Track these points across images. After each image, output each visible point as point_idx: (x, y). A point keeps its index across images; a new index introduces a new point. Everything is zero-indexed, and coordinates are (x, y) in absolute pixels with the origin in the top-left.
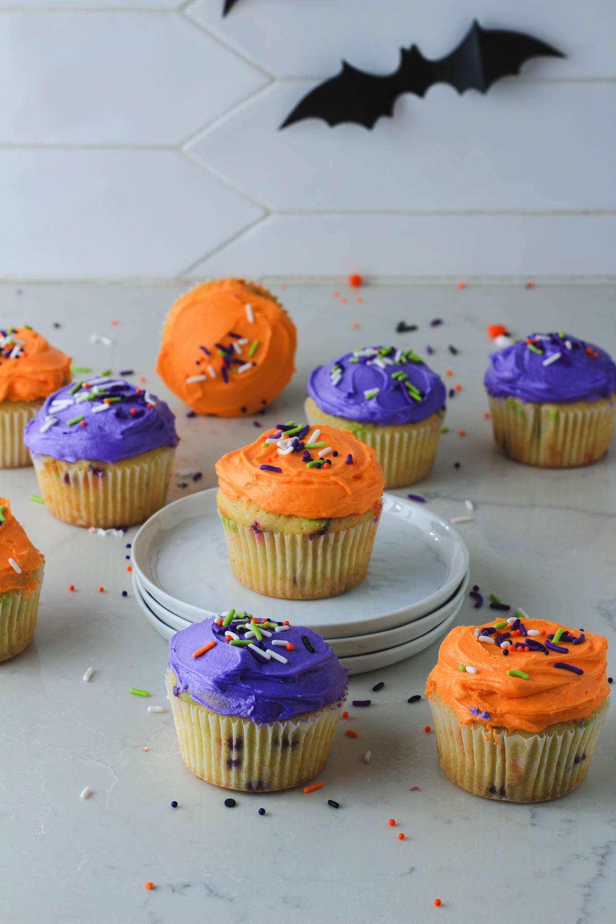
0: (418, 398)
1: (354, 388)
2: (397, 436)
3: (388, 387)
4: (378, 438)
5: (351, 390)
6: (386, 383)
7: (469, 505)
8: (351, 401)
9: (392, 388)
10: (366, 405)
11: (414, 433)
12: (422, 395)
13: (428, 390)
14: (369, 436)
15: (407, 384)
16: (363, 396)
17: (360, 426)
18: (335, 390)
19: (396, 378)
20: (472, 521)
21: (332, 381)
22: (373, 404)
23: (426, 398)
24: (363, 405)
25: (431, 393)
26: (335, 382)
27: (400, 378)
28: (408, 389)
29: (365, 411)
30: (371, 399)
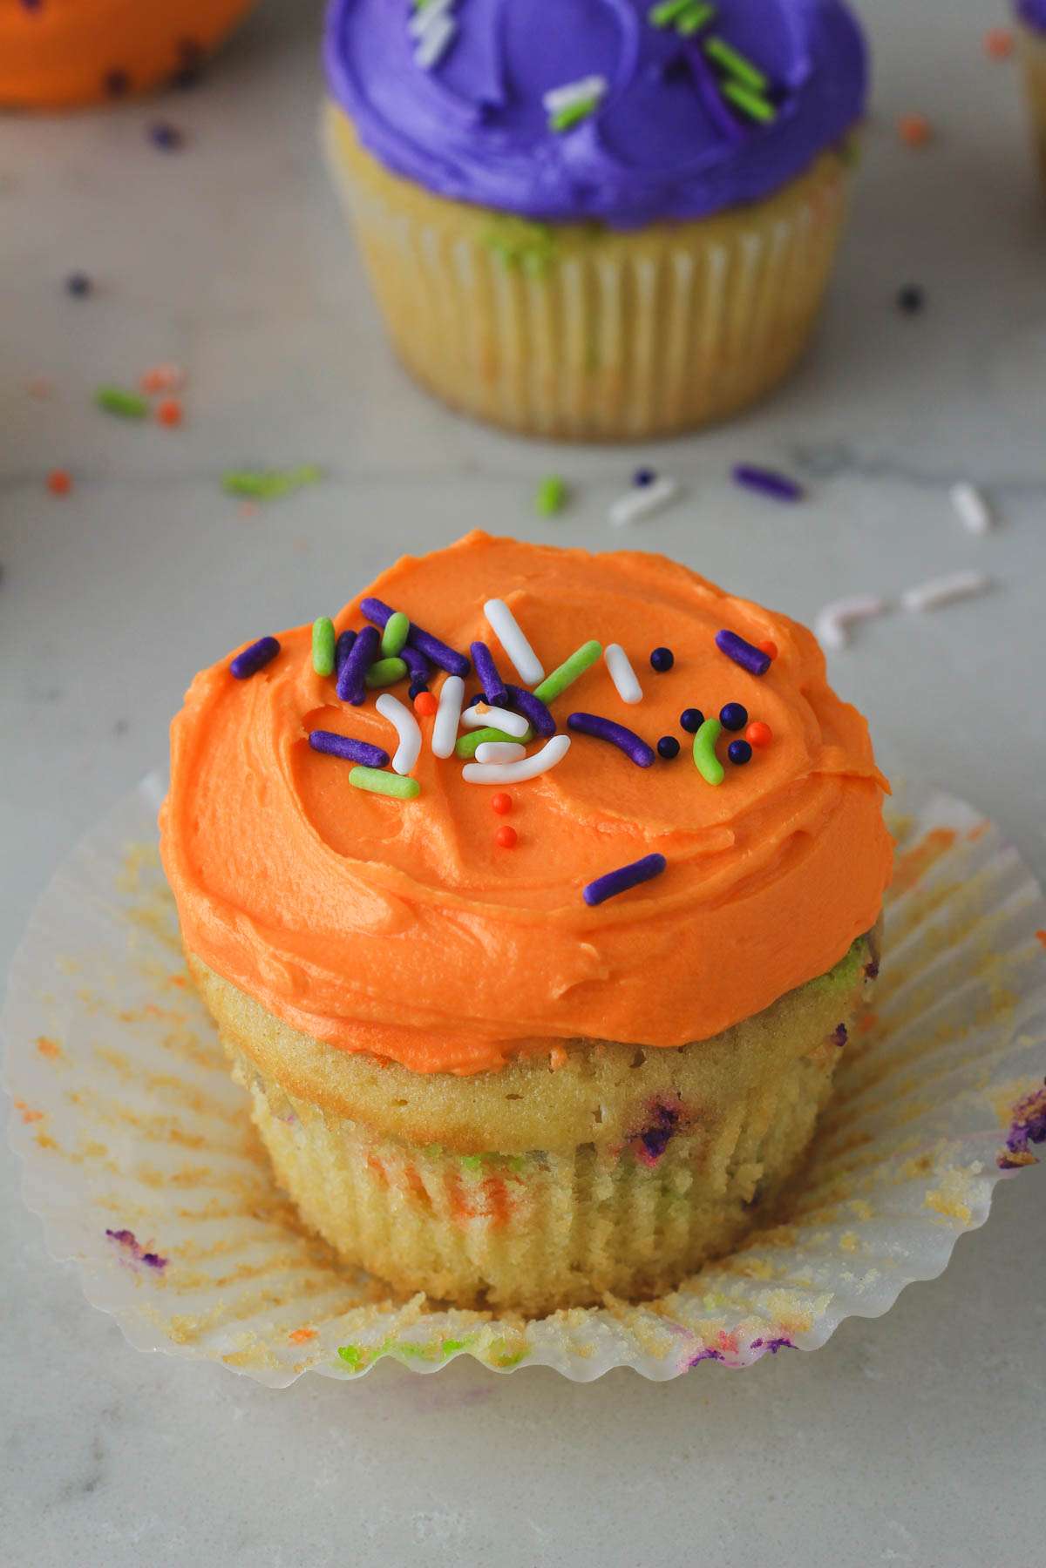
0: (761, 110)
1: (507, 78)
2: (683, 265)
3: (640, 67)
4: (609, 276)
5: (491, 90)
6: (630, 50)
7: (968, 509)
8: (497, 140)
9: (654, 73)
10: (555, 155)
11: (750, 245)
12: (775, 93)
13: (799, 70)
14: (572, 273)
15: (718, 49)
16: (543, 115)
17: (535, 234)
18: (428, 86)
19: (671, 26)
20: (989, 588)
21: (415, 43)
22: (580, 149)
23: (790, 107)
24: (541, 153)
25: (813, 80)
26: (428, 54)
27: (689, 25)
28: (720, 73)
29: (551, 177)
30: (573, 127)
